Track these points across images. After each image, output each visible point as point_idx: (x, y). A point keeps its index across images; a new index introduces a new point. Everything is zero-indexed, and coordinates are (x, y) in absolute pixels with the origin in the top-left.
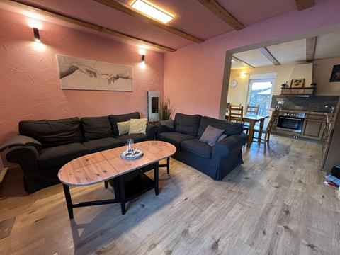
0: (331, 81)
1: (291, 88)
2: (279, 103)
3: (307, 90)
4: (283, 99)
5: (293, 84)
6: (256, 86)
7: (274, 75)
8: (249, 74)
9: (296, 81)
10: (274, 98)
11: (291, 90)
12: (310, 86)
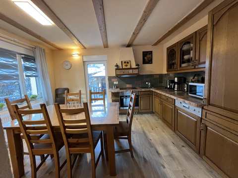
0: (143, 63)
1: (123, 69)
2: (115, 83)
3: (134, 70)
4: (116, 80)
5: (123, 65)
6: (91, 70)
7: (105, 57)
8: (82, 55)
9: (125, 62)
10: (110, 78)
11: (123, 70)
12: (135, 67)
